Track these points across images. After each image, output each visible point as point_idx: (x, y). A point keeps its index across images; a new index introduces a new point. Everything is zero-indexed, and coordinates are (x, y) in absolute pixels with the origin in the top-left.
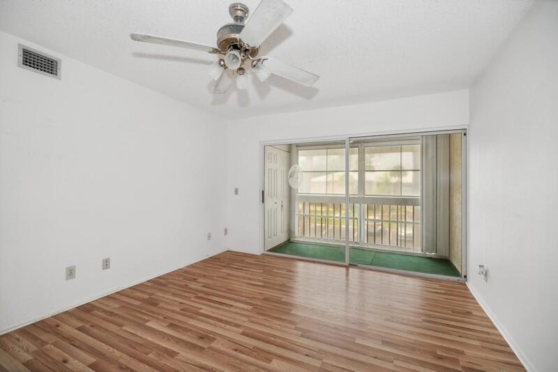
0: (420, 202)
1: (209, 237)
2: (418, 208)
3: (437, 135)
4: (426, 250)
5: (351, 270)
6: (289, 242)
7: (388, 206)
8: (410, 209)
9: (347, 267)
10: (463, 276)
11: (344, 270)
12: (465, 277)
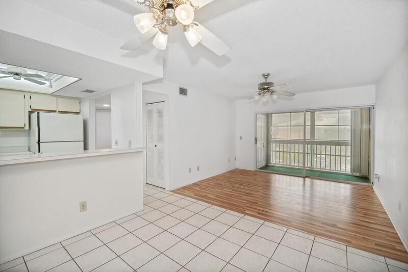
0: (350, 144)
1: (229, 161)
2: (349, 148)
3: (361, 108)
4: (354, 172)
5: (306, 179)
6: (267, 166)
7: (329, 146)
8: (343, 147)
9: (304, 178)
10: (371, 182)
11: (302, 179)
12: (372, 183)
